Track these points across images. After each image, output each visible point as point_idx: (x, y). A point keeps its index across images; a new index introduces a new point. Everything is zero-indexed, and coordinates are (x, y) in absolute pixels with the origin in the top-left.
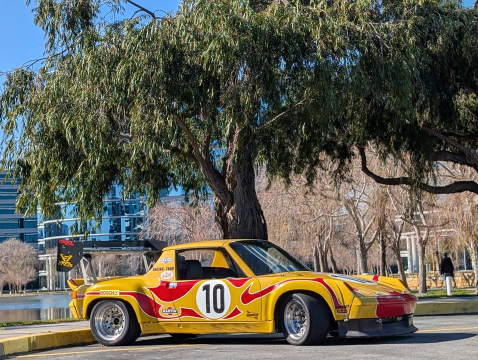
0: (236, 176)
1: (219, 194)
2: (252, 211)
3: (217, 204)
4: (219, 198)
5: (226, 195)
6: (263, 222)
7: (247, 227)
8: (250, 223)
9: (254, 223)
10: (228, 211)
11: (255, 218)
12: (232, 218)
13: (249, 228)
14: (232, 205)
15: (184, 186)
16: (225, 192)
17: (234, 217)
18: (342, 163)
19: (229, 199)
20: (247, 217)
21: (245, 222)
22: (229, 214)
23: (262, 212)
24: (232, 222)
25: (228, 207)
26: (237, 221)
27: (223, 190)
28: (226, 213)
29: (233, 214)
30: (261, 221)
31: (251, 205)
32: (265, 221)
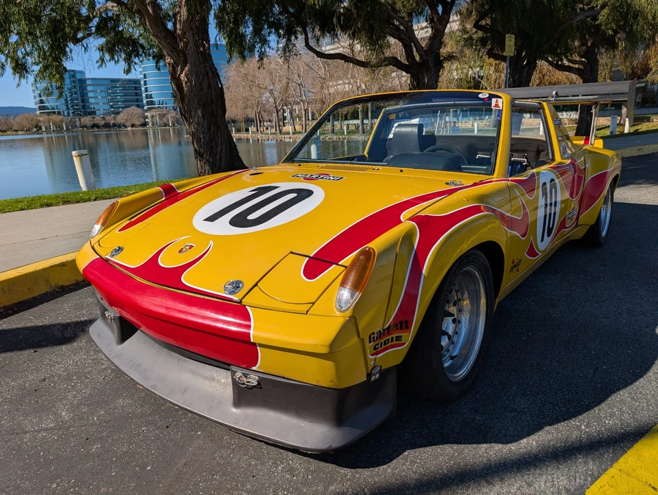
0: (187, 34)
1: (171, 54)
2: (207, 73)
3: (169, 64)
4: (172, 58)
5: (178, 54)
6: (220, 86)
7: (202, 89)
8: (205, 85)
9: (210, 86)
10: (181, 72)
11: (211, 81)
12: (186, 79)
13: (205, 90)
14: (186, 66)
15: (154, 58)
16: (177, 51)
17: (188, 79)
18: (289, 40)
19: (182, 59)
20: (203, 79)
21: (201, 85)
22: (183, 75)
23: (218, 76)
24: (186, 83)
25: (181, 68)
26: (191, 84)
27: (175, 49)
28: (179, 75)
29: (186, 76)
30: (218, 84)
31: (206, 67)
32: (222, 85)
